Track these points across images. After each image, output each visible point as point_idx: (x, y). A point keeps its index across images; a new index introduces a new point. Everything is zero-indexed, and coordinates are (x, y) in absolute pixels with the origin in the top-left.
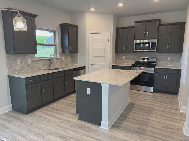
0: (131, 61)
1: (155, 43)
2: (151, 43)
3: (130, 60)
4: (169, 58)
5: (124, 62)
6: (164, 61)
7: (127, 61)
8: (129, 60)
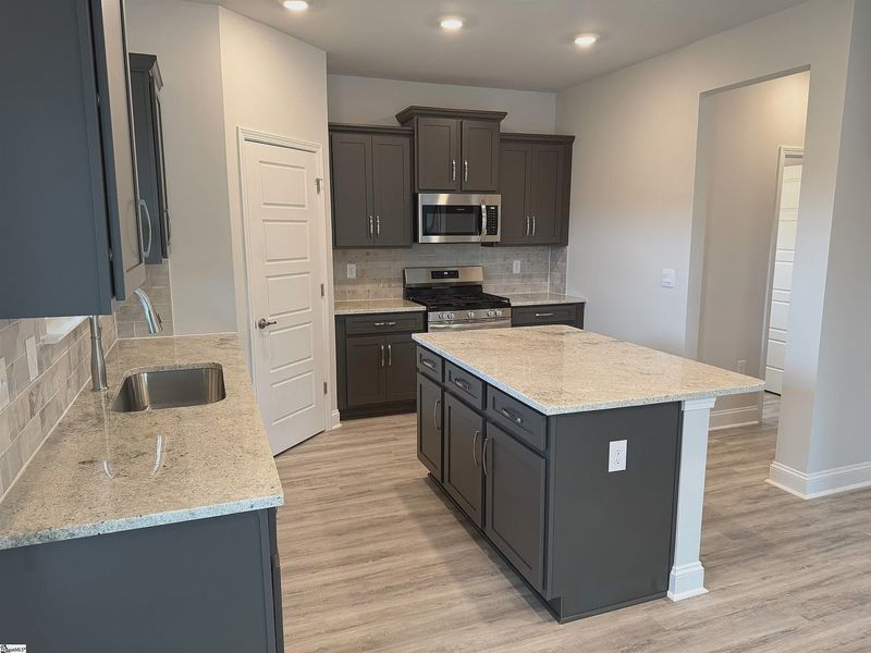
0: (386, 285)
1: (496, 207)
2: (484, 207)
3: (378, 281)
4: (517, 266)
5: (354, 292)
6: (501, 277)
7: (368, 287)
8: (376, 285)
